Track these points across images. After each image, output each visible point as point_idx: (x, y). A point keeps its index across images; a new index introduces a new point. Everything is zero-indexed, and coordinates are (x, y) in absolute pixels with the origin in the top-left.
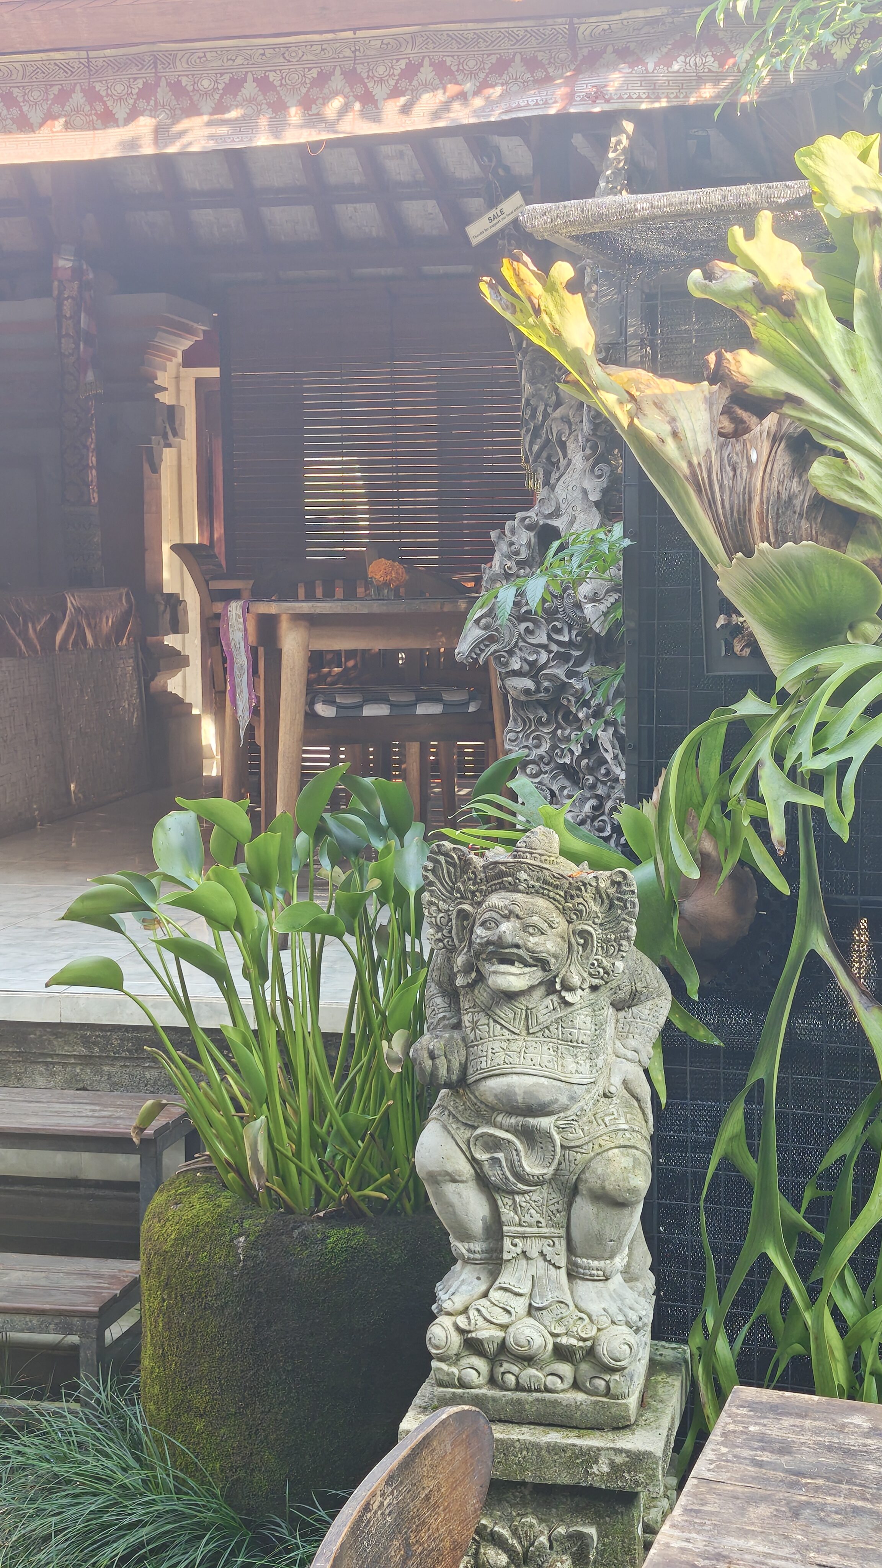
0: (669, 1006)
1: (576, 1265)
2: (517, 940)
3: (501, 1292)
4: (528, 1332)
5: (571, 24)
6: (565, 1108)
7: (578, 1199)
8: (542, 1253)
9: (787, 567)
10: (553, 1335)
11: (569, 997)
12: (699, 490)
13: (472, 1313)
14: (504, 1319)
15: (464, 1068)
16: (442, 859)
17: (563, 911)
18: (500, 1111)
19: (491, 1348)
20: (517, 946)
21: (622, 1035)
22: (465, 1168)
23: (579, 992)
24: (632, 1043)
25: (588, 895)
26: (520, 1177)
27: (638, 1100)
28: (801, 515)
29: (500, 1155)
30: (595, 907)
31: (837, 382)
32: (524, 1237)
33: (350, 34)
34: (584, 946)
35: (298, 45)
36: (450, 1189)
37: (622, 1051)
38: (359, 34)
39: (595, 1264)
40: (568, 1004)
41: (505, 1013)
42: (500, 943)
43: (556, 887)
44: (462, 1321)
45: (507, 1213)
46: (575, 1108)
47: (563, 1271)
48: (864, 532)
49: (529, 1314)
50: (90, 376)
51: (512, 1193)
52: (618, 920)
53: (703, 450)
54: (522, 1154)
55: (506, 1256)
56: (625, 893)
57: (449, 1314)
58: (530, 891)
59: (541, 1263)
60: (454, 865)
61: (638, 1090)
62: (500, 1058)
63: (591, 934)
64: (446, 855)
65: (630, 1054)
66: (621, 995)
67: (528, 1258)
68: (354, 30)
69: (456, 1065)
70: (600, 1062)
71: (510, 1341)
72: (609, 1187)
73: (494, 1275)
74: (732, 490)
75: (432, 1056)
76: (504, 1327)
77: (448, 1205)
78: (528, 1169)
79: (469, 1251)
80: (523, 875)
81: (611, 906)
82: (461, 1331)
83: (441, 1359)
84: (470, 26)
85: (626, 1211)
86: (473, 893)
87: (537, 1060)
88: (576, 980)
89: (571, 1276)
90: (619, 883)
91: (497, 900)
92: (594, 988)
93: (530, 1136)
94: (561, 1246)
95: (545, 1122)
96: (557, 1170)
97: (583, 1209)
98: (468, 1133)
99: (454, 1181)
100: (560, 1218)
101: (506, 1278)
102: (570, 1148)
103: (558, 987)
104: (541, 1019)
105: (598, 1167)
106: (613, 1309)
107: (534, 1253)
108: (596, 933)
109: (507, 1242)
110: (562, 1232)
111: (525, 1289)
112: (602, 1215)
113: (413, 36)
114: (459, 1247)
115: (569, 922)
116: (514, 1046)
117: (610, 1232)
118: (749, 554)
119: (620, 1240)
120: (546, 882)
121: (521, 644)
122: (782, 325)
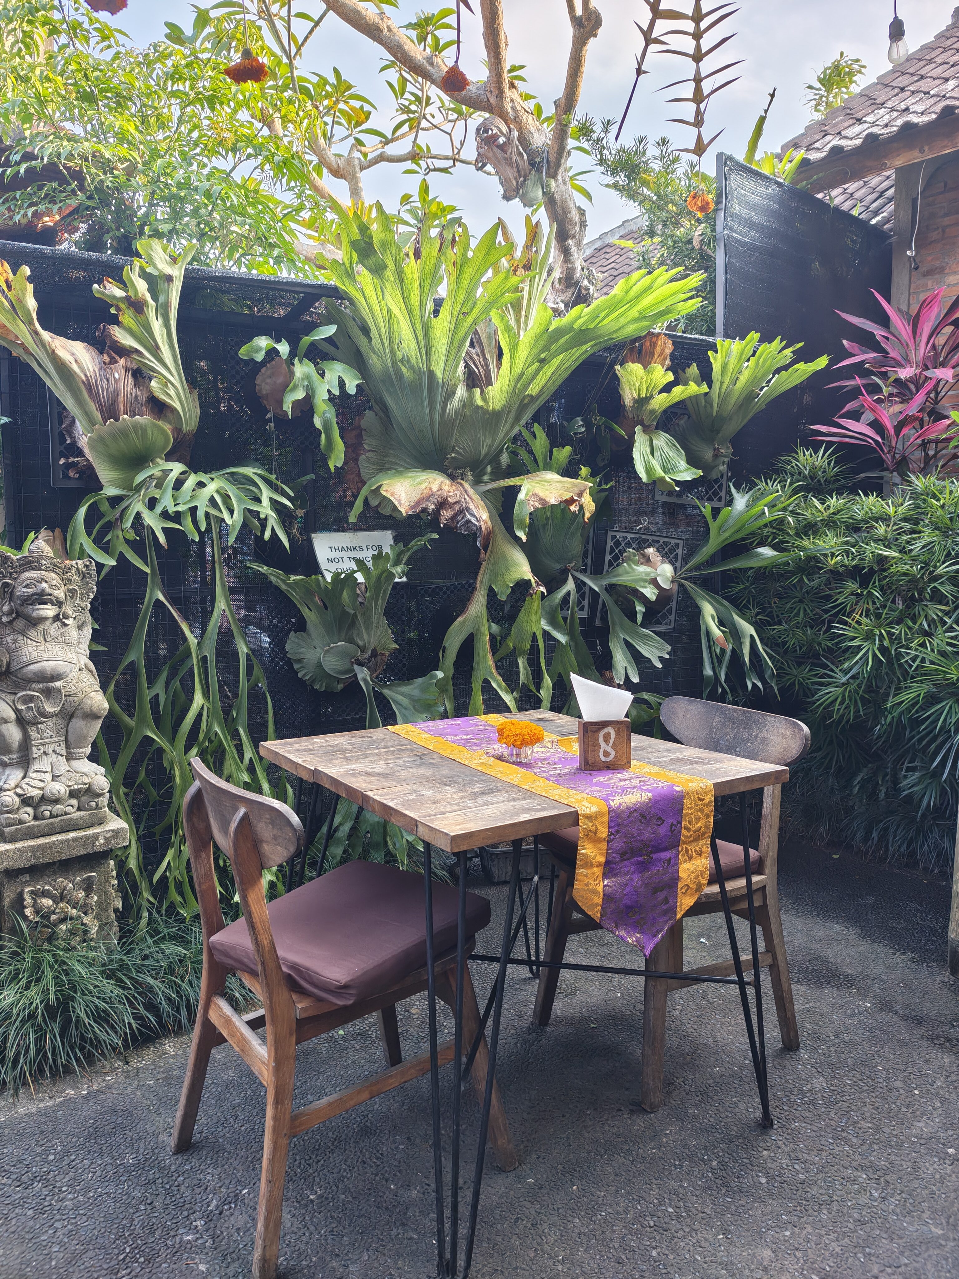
1: (71, 753)
3: (35, 773)
6: (67, 676)
7: (73, 719)
8: (54, 751)
9: (136, 426)
11: (66, 621)
12: (90, 389)
13: (24, 786)
15: (10, 664)
17: (62, 580)
18: (33, 682)
19: (36, 800)
22: (12, 715)
23: (71, 619)
24: (83, 646)
25: (73, 572)
26: (42, 714)
29: (32, 705)
31: (158, 347)
34: (72, 597)
39: (81, 750)
40: (66, 625)
41: (33, 633)
43: (60, 567)
44: (19, 791)
45: (33, 735)
46: (70, 676)
47: (65, 757)
51: (36, 724)
52: (87, 583)
54: (44, 702)
55: (35, 756)
56: (90, 570)
57: (8, 790)
58: (47, 569)
59: (54, 755)
62: (34, 654)
67: (47, 754)
69: (5, 663)
71: (46, 794)
73: (25, 768)
74: (107, 390)
76: (42, 789)
77: (2, 736)
78: (46, 710)
79: (10, 759)
80: (44, 562)
81: (84, 576)
82: (19, 795)
83: (9, 812)
85: (95, 721)
86: (11, 573)
88: (70, 613)
90: (87, 566)
91: (32, 574)
92: (75, 618)
93: (49, 693)
94: (63, 745)
95: (57, 684)
96: (62, 708)
97: (74, 723)
98: (12, 697)
99: (5, 722)
100: (63, 731)
102: (69, 696)
103: (61, 617)
104: (52, 634)
105: (85, 701)
106: (93, 769)
107: (50, 751)
108: (78, 590)
109: (34, 749)
110: (64, 738)
112: (84, 724)
114: (4, 758)
115: (64, 585)
116: (40, 648)
118: (117, 420)
120: (55, 565)
122: (136, 317)
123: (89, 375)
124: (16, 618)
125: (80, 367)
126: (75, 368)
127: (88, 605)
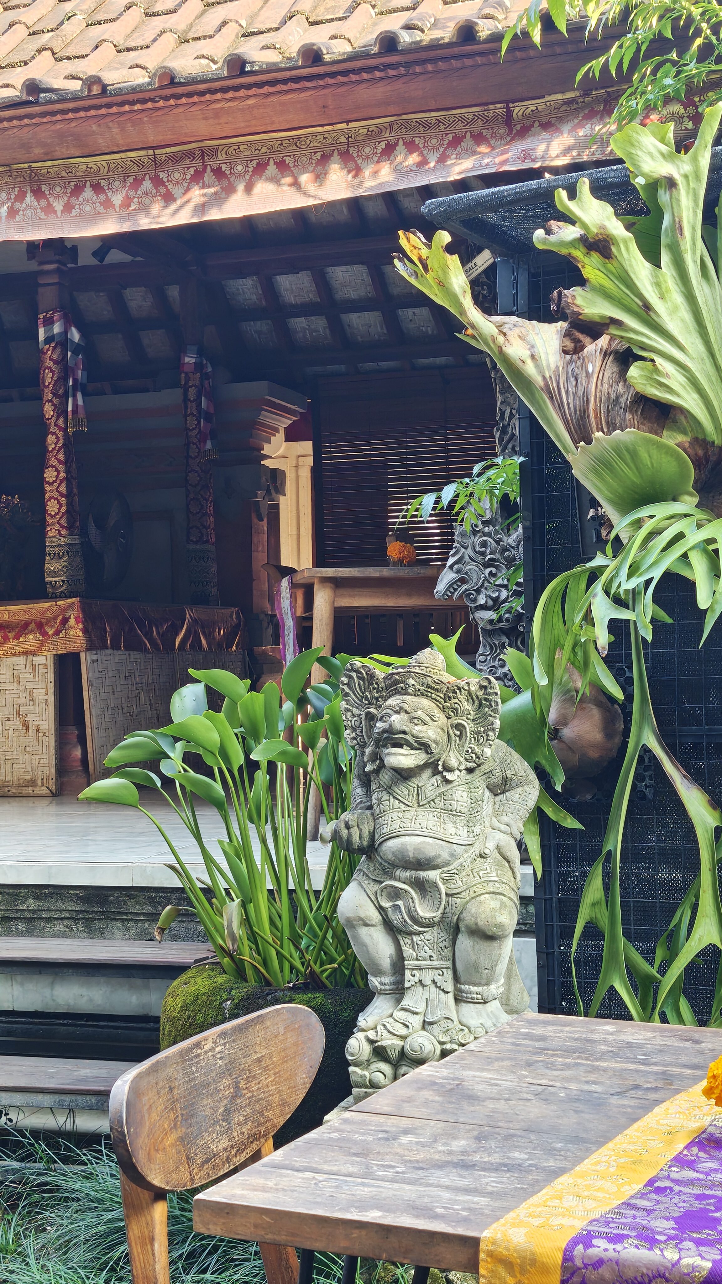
0: (537, 793)
1: (461, 991)
2: (404, 728)
3: (402, 1012)
4: (420, 1040)
5: (508, 108)
6: (448, 864)
7: (460, 936)
8: (434, 982)
9: (618, 450)
10: (441, 1043)
11: (449, 776)
12: (551, 398)
13: (380, 1028)
14: (403, 1031)
15: (372, 835)
16: (354, 675)
17: (443, 710)
18: (397, 867)
19: (393, 1054)
20: (404, 733)
21: (497, 814)
22: (375, 916)
23: (457, 772)
24: (505, 819)
25: (462, 697)
26: (416, 920)
27: (508, 862)
28: (625, 410)
29: (400, 903)
30: (467, 706)
31: (647, 307)
32: (420, 969)
33: (344, 126)
34: (460, 737)
35: (307, 136)
36: (363, 932)
37: (497, 824)
38: (351, 125)
39: (475, 989)
40: (448, 782)
41: (402, 790)
42: (390, 731)
43: (437, 690)
44: (371, 1035)
45: (408, 951)
46: (455, 864)
47: (451, 996)
48: (675, 421)
49: (423, 1028)
50: (209, 445)
51: (411, 934)
52: (485, 716)
53: (553, 366)
54: (417, 901)
55: (407, 985)
56: (490, 694)
57: (363, 1030)
58: (418, 693)
59: (433, 988)
60: (362, 678)
61: (508, 854)
62: (396, 825)
63: (464, 726)
64: (357, 671)
65: (503, 827)
66: (494, 780)
67: (423, 986)
68: (347, 122)
69: (366, 833)
70: (477, 830)
71: (408, 1048)
72: (481, 923)
73: (399, 1001)
74: (574, 394)
75: (348, 827)
76: (403, 1038)
77: (363, 945)
78: (421, 913)
79: (381, 983)
80: (411, 681)
81: (480, 705)
82: (371, 1042)
83: (356, 1065)
84: (433, 114)
85: (495, 944)
86: (377, 699)
87: (424, 824)
88: (453, 763)
89: (457, 1000)
90: (485, 687)
91: (392, 701)
92: (470, 771)
93: (421, 886)
94: (449, 975)
95: (433, 875)
96: (444, 913)
97: (464, 942)
98: (376, 887)
99: (366, 925)
100: (447, 953)
101: (406, 1002)
102: (452, 895)
103: (440, 768)
104: (428, 794)
105: (473, 908)
106: (488, 1024)
107: (428, 981)
108: (469, 727)
109: (408, 973)
110: (449, 964)
111: (421, 1008)
112: (477, 947)
113: (391, 125)
114: (374, 981)
115: (448, 718)
116: (408, 815)
117: (484, 962)
118: (589, 442)
119: (492, 968)
120: (429, 687)
121: (486, 584)
122: (604, 265)
123: (547, 376)
124: (382, 766)
125: (538, 366)
126: (530, 369)
127: (488, 752)
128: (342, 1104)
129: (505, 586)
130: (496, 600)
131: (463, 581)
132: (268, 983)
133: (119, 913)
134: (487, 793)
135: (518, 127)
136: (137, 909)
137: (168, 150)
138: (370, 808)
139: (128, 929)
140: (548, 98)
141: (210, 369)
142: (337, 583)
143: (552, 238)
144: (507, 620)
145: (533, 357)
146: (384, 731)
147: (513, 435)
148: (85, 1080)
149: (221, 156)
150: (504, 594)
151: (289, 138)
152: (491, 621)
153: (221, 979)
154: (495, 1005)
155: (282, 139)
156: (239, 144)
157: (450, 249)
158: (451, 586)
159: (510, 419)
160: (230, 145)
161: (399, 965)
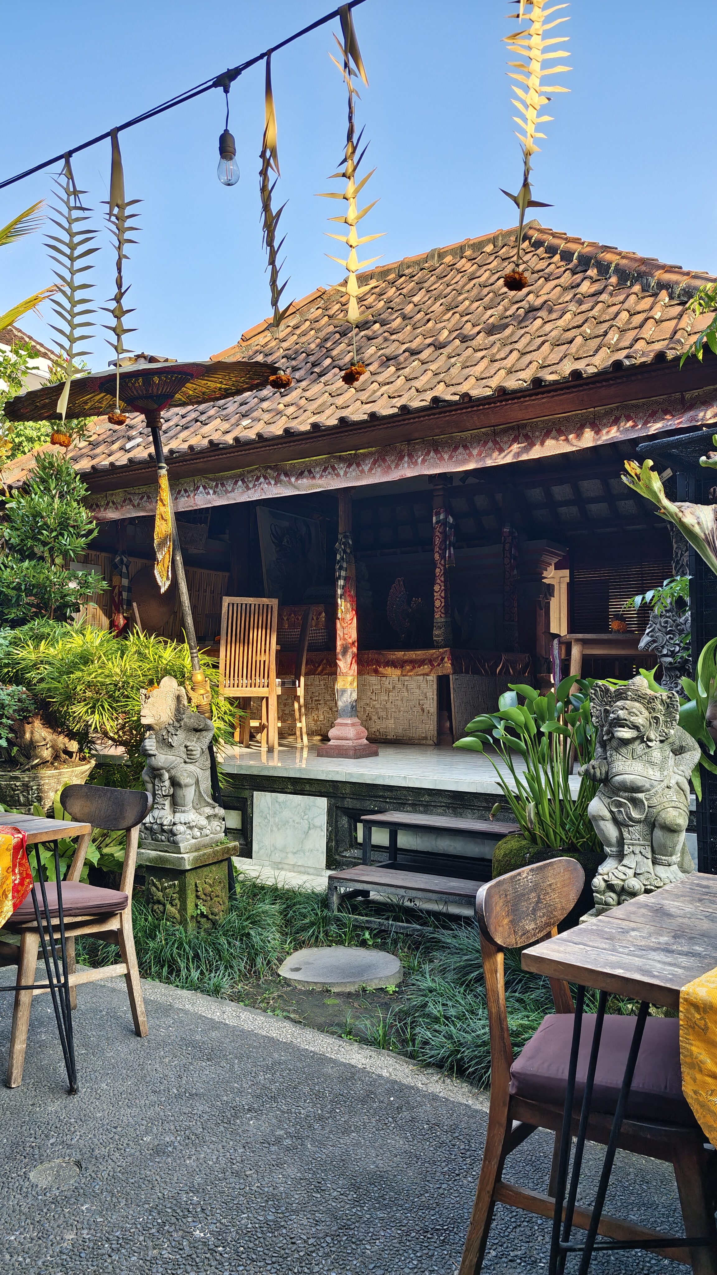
0: (700, 755)
1: (656, 858)
2: (626, 717)
3: (623, 867)
4: (633, 883)
5: (682, 395)
6: (649, 790)
7: (655, 829)
8: (640, 852)
10: (645, 885)
11: (650, 744)
12: (709, 545)
13: (610, 874)
14: (624, 877)
15: (607, 773)
16: (598, 689)
17: (647, 709)
18: (621, 790)
19: (618, 889)
20: (626, 720)
21: (676, 765)
22: (608, 815)
23: (654, 742)
26: (631, 819)
27: (683, 791)
29: (622, 809)
30: (661, 707)
32: (633, 845)
33: (592, 409)
35: (572, 416)
36: (602, 823)
37: (677, 771)
38: (596, 409)
39: (664, 858)
40: (650, 747)
41: (624, 751)
42: (618, 719)
46: (653, 791)
47: (650, 861)
49: (635, 876)
51: (628, 826)
52: (671, 713)
53: (710, 528)
54: (631, 809)
58: (633, 700)
59: (640, 855)
60: (603, 691)
61: (683, 787)
62: (621, 768)
63: (659, 718)
64: (600, 687)
65: (680, 773)
66: (675, 747)
68: (594, 408)
69: (604, 772)
70: (665, 773)
72: (667, 823)
75: (594, 768)
76: (623, 880)
77: (601, 830)
78: (634, 816)
79: (611, 851)
81: (668, 707)
82: (605, 881)
84: (640, 401)
85: (676, 835)
86: (610, 702)
87: (636, 769)
88: (652, 737)
89: (653, 863)
92: (662, 741)
93: (634, 801)
94: (649, 849)
95: (640, 796)
96: (646, 816)
97: (658, 833)
98: (609, 800)
100: (648, 837)
101: (625, 862)
102: (651, 807)
105: (663, 814)
106: (671, 877)
107: (637, 852)
110: (649, 843)
111: (633, 866)
112: (665, 835)
113: (617, 407)
114: (607, 849)
116: (627, 763)
117: (669, 843)
119: (674, 848)
120: (639, 696)
121: (667, 643)
123: (707, 533)
124: (613, 736)
125: (701, 528)
126: (697, 529)
127: (672, 732)
128: (589, 912)
129: (678, 645)
130: (673, 652)
131: (654, 641)
132: (549, 846)
133: (470, 805)
134: (671, 754)
135: (688, 404)
136: (479, 804)
137: (501, 427)
138: (606, 759)
139: (474, 814)
140: (705, 388)
141: (516, 534)
142: (584, 642)
143: (710, 461)
144: (679, 662)
145: (698, 523)
146: (614, 719)
147: (683, 565)
148: (453, 888)
149: (528, 428)
150: (677, 648)
151: (563, 417)
152: (670, 663)
153: (524, 842)
154: (675, 868)
155: (560, 418)
156: (537, 422)
157: (652, 469)
158: (648, 644)
159: (681, 556)
160: (533, 423)
161: (621, 842)
